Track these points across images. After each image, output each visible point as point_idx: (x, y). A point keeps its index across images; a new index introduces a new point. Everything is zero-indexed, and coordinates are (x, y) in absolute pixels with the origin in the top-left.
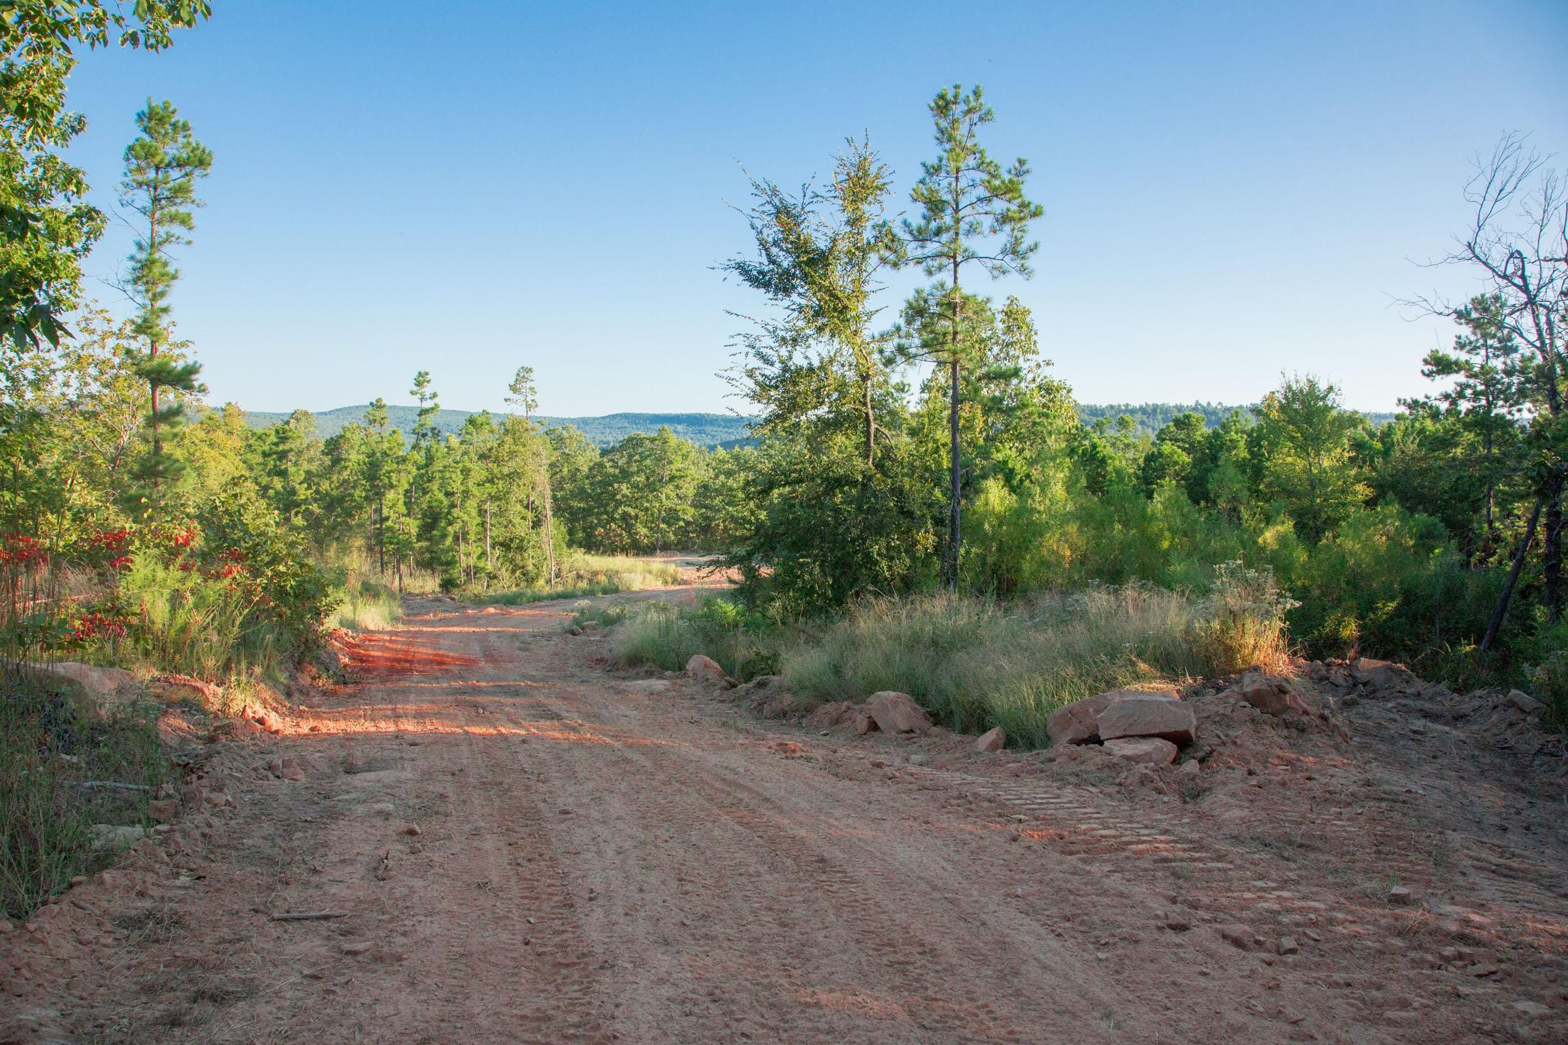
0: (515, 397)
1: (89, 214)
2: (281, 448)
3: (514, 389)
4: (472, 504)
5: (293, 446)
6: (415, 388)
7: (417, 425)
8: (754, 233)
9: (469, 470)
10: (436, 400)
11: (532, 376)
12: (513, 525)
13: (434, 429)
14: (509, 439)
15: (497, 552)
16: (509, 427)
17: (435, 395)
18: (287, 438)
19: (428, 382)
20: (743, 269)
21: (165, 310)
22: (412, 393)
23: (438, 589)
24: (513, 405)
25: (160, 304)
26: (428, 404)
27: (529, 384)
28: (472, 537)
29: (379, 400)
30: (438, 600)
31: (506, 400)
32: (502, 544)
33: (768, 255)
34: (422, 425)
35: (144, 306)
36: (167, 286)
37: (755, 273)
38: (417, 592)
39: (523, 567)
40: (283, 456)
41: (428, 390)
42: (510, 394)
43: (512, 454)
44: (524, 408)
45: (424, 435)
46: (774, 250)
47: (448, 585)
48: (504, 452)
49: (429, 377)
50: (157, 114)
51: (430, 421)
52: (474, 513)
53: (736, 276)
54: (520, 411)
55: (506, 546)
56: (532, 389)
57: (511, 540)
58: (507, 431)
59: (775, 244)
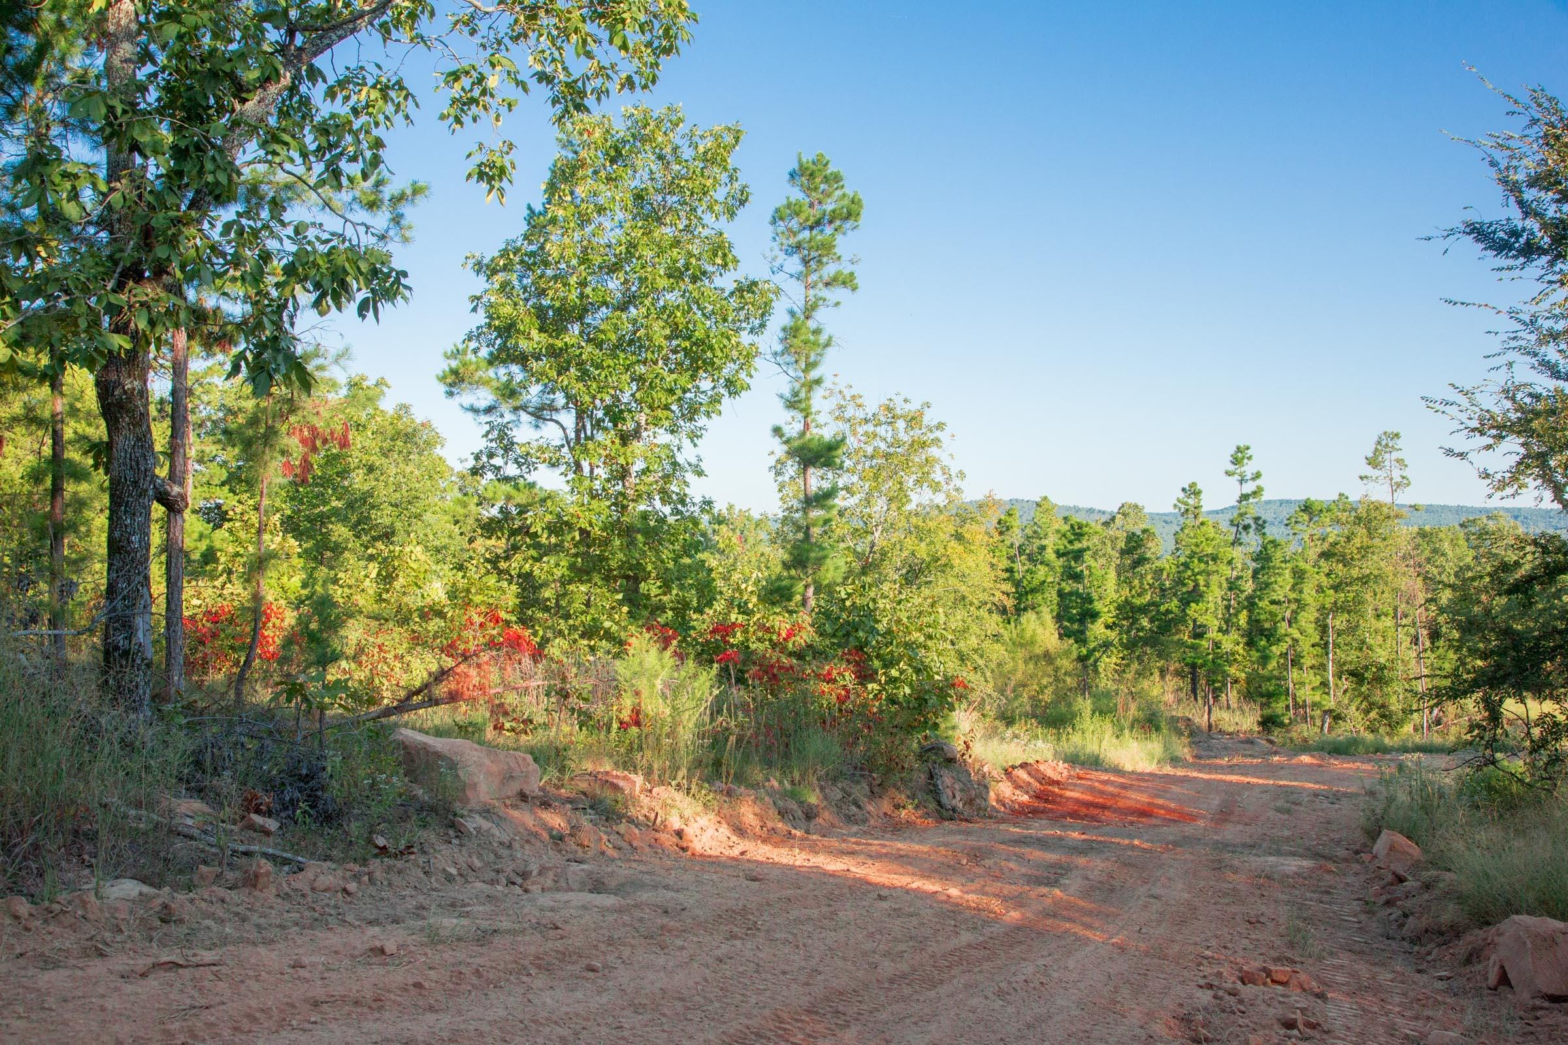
0: (1374, 473)
1: (747, 288)
2: (1077, 546)
3: (1373, 462)
4: (1308, 618)
5: (1090, 544)
6: (1231, 468)
7: (1235, 515)
8: (1492, 173)
9: (1303, 572)
10: (1258, 482)
11: (1399, 443)
12: (1370, 648)
13: (1257, 519)
14: (1361, 531)
15: (1345, 684)
16: (1362, 512)
17: (1257, 476)
18: (1082, 535)
19: (1249, 458)
20: (1480, 233)
21: (818, 382)
22: (1228, 473)
23: (1256, 728)
24: (1371, 485)
25: (814, 374)
26: (1249, 488)
27: (1395, 455)
28: (1308, 661)
29: (1193, 485)
30: (1250, 742)
31: (1361, 478)
32: (1352, 674)
33: (1521, 203)
34: (1241, 515)
35: (797, 379)
36: (821, 355)
37: (1501, 234)
38: (1231, 730)
39: (1383, 706)
40: (1078, 555)
41: (1249, 469)
42: (1369, 471)
43: (1365, 551)
44: (1387, 488)
45: (1246, 528)
46: (1530, 194)
47: (1268, 722)
48: (1351, 549)
49: (1249, 452)
50: (807, 169)
51: (1253, 508)
52: (1310, 628)
53: (1470, 247)
54: (1380, 493)
55: (1357, 675)
56: (1399, 461)
57: (1366, 668)
58: (1359, 518)
59: (1533, 182)
